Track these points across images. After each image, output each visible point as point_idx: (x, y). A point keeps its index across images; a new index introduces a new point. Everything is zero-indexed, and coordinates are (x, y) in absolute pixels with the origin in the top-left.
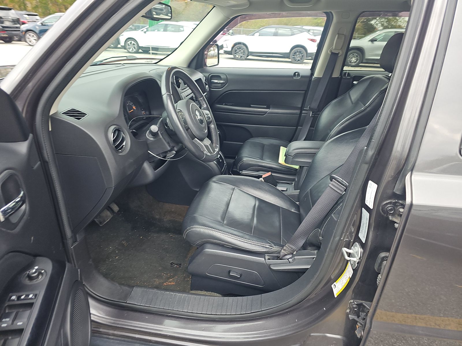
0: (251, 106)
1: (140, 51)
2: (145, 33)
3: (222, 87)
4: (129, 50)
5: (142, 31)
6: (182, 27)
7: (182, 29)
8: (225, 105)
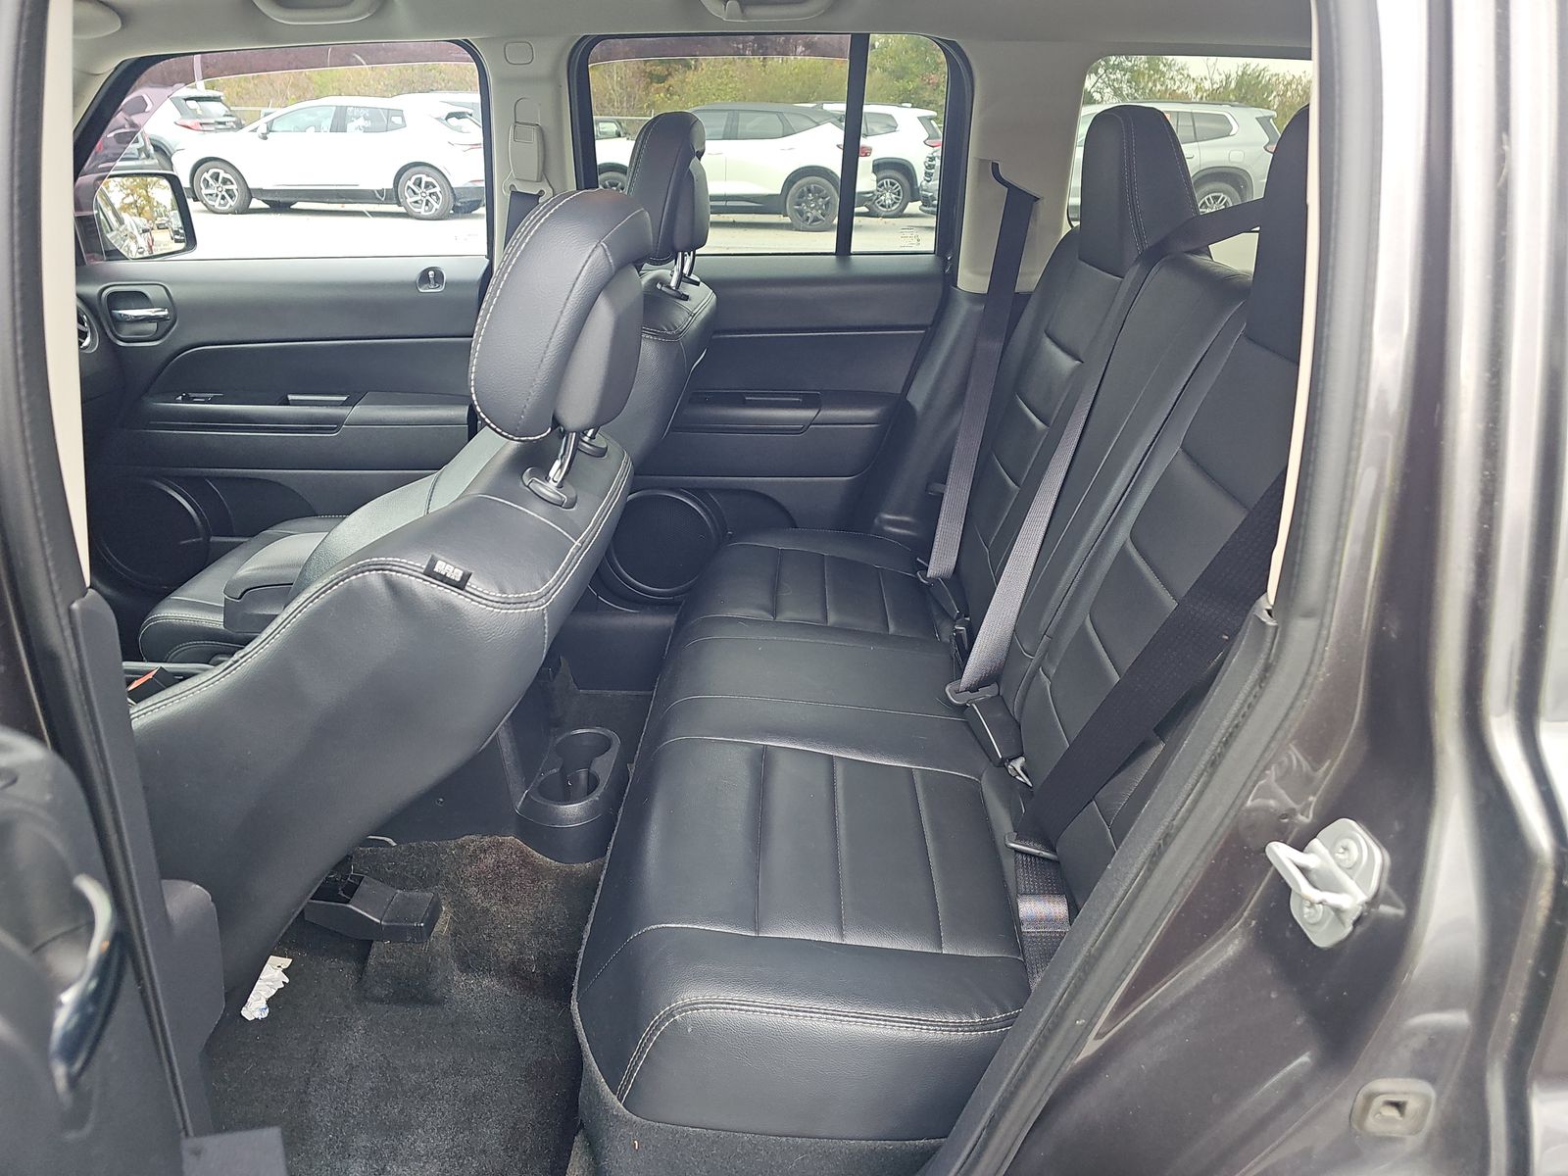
0: (290, 397)
1: (256, 203)
2: (265, 138)
3: (158, 335)
4: (210, 203)
5: (255, 130)
6: (400, 113)
7: (397, 120)
8: (187, 400)
